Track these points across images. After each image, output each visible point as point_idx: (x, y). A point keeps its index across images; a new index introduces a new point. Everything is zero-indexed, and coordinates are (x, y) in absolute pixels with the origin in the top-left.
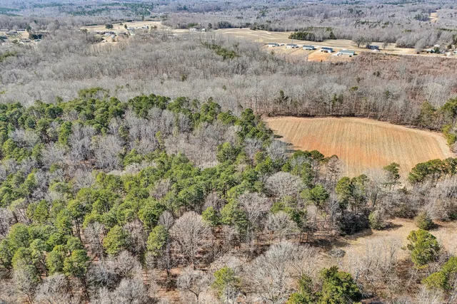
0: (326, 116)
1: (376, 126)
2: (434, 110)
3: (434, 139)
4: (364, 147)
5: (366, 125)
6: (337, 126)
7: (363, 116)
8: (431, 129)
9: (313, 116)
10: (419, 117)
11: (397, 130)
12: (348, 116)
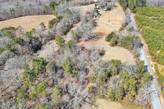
0: (10, 19)
1: (32, 17)
2: (48, 7)
3: (51, 16)
4: (30, 24)
5: (28, 18)
6: (17, 21)
7: (25, 15)
8: (50, 14)
9: (5, 20)
10: (44, 11)
11: (39, 17)
12: (20, 17)
